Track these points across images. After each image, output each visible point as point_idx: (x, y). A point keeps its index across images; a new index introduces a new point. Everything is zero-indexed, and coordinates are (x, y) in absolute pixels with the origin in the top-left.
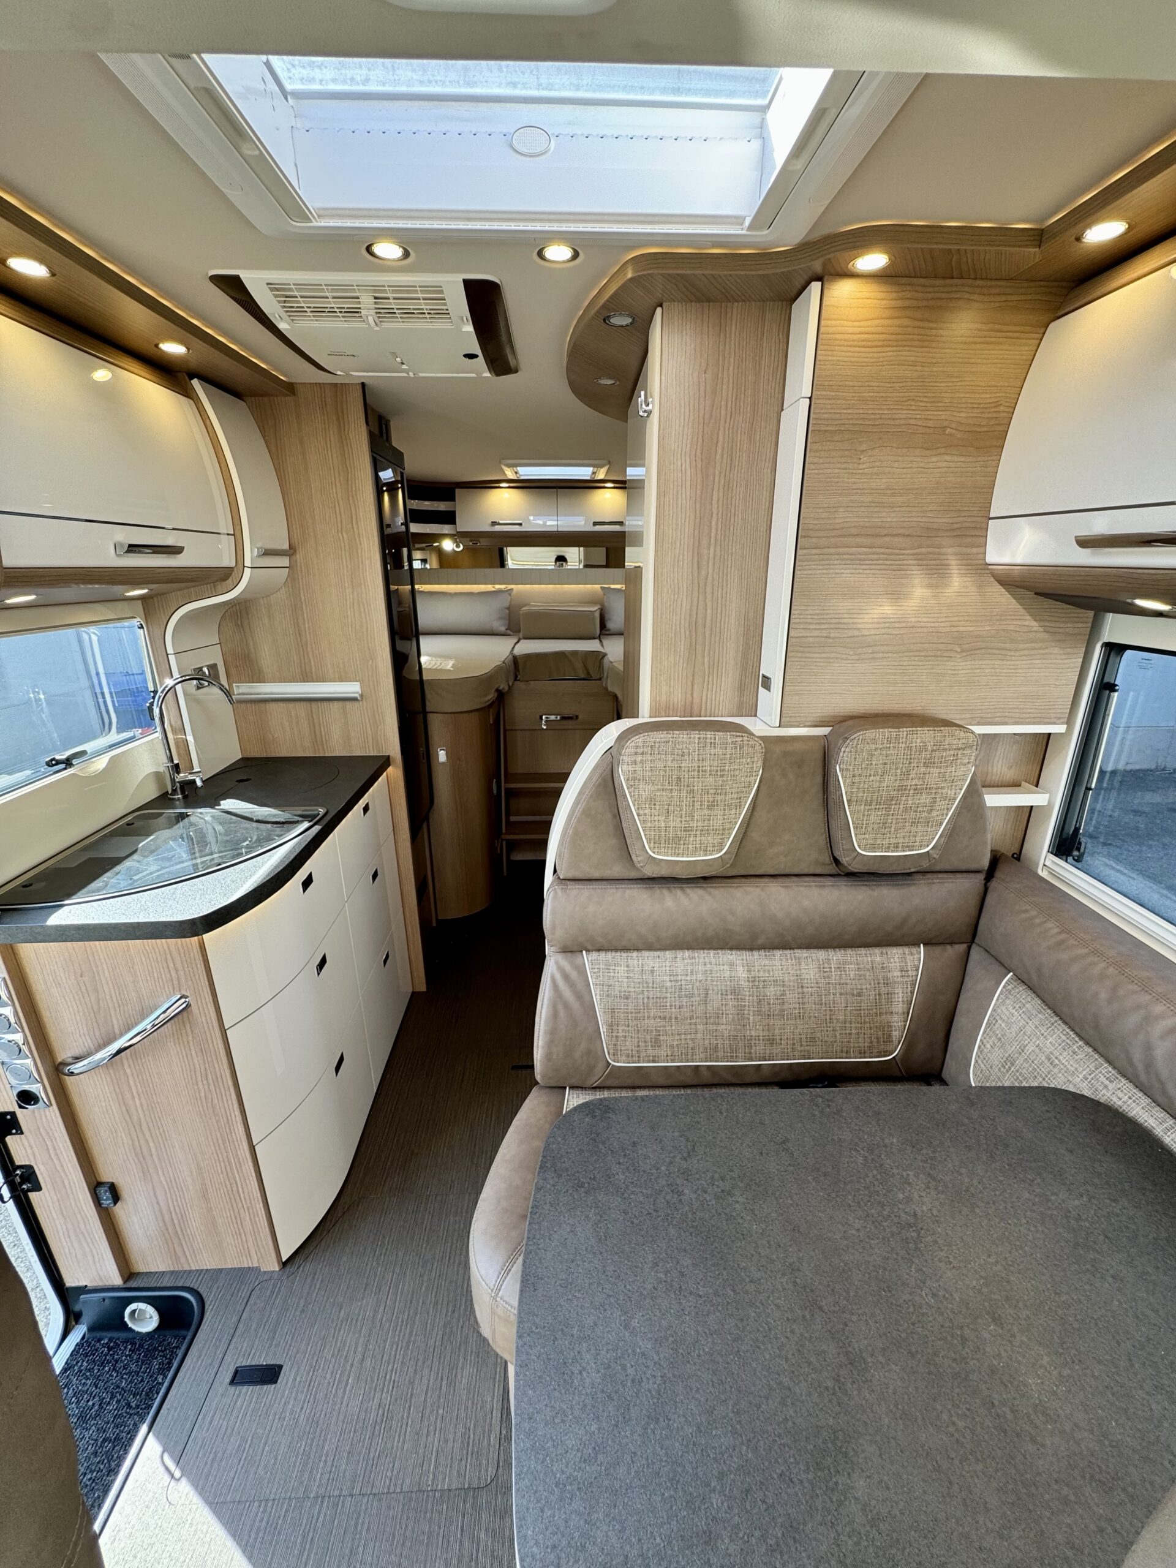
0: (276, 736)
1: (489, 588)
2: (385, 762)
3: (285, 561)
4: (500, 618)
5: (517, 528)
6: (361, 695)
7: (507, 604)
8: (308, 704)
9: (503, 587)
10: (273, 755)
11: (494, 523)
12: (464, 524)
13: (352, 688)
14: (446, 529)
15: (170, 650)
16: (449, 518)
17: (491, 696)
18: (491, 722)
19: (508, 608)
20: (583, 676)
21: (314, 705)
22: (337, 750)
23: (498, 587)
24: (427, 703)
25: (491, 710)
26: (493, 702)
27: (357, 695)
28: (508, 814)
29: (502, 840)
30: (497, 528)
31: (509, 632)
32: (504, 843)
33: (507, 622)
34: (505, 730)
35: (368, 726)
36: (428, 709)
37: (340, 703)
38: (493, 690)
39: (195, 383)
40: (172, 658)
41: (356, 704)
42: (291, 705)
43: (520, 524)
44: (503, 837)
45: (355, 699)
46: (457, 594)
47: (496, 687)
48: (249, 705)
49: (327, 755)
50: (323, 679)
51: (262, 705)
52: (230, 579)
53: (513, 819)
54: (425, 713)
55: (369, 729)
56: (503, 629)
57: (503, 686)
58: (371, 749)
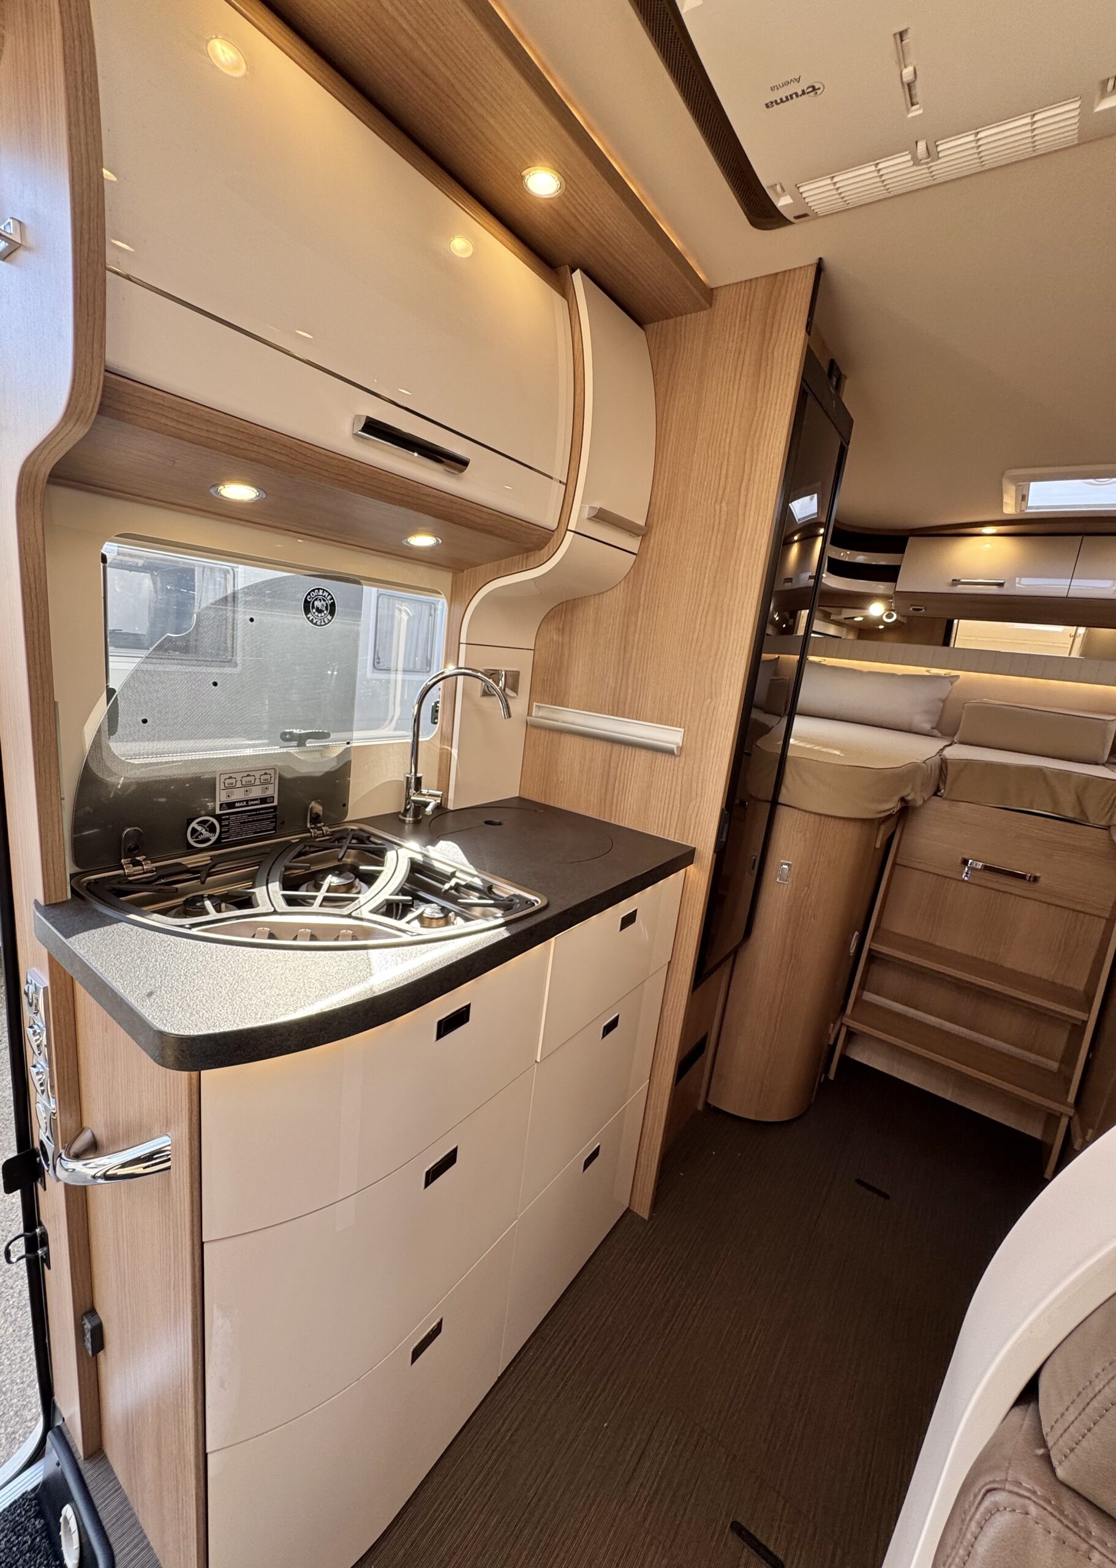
0: (562, 779)
1: (922, 671)
2: (685, 857)
3: (633, 544)
4: (926, 712)
5: (994, 590)
6: (681, 749)
7: (943, 695)
8: (609, 746)
9: (942, 672)
10: (551, 804)
11: (956, 582)
12: (906, 583)
13: (670, 736)
14: (880, 587)
15: (463, 640)
16: (889, 574)
17: (892, 805)
18: (878, 846)
19: (944, 701)
20: (1070, 815)
21: (616, 748)
22: (627, 818)
23: (935, 671)
24: (783, 790)
25: (883, 827)
26: (890, 816)
27: (674, 747)
28: (862, 987)
29: (842, 1024)
30: (960, 589)
31: (936, 732)
32: (844, 1030)
33: (937, 718)
34: (894, 864)
35: (678, 796)
36: (781, 800)
37: (649, 754)
38: (897, 798)
39: (577, 277)
40: (463, 647)
41: (669, 761)
42: (588, 743)
43: (1001, 585)
44: (847, 1021)
45: (669, 752)
46: (870, 673)
47: (904, 794)
48: (543, 733)
49: (612, 822)
50: (637, 715)
51: (556, 736)
52: (546, 548)
53: (868, 996)
54: (775, 803)
55: (677, 802)
56: (927, 727)
57: (916, 796)
58: (672, 831)
